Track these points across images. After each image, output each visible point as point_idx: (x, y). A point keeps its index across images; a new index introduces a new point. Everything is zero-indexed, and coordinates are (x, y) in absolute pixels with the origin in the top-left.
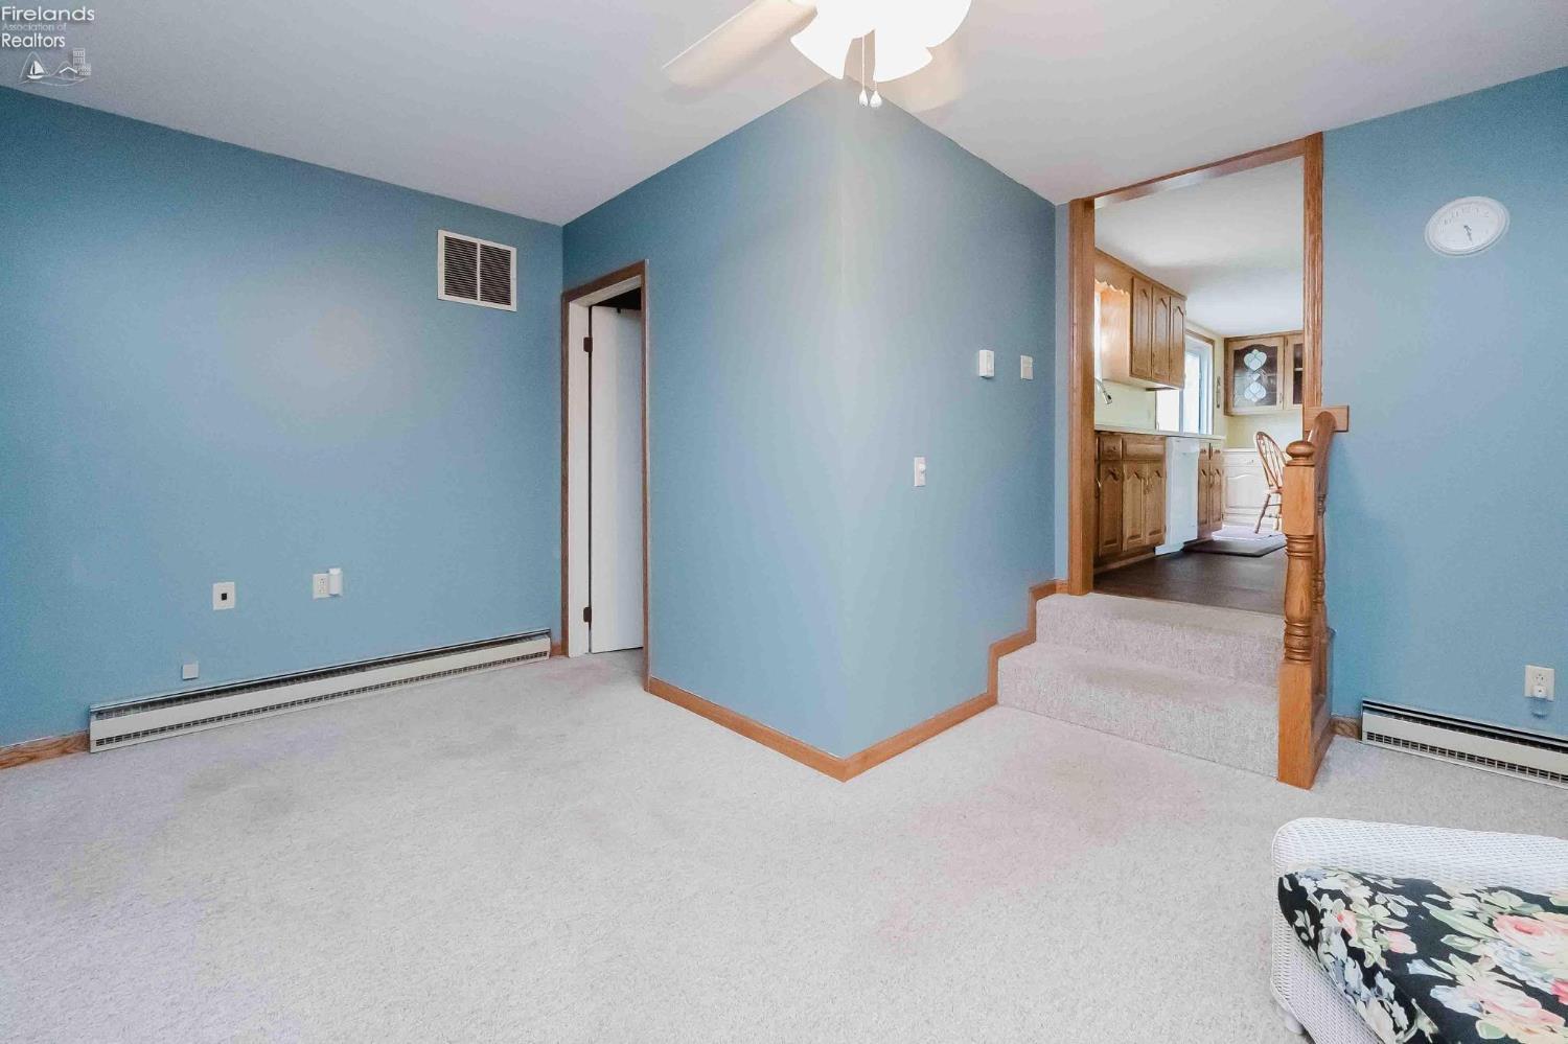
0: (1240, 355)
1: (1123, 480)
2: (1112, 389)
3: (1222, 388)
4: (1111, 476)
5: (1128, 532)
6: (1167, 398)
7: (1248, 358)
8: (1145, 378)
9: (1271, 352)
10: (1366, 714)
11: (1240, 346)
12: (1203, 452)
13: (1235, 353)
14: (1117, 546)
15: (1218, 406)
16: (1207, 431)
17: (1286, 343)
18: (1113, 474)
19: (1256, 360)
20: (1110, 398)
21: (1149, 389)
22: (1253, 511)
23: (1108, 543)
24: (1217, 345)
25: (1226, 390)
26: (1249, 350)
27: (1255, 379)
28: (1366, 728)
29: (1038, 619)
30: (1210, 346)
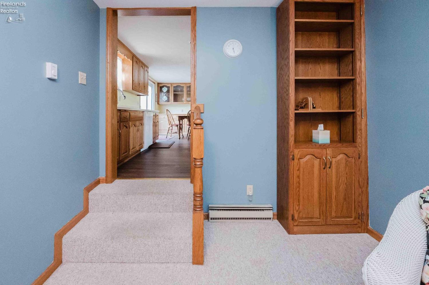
0: (161, 88)
1: (129, 128)
2: (126, 94)
3: (157, 96)
4: (125, 127)
5: (131, 147)
6: (143, 98)
7: (163, 89)
8: (137, 91)
9: (168, 87)
10: (210, 211)
11: (161, 85)
12: (154, 116)
13: (160, 87)
14: (127, 154)
15: (156, 102)
16: (153, 109)
17: (172, 86)
18: (126, 127)
19: (165, 90)
20: (125, 97)
21: (138, 95)
22: (165, 131)
23: (124, 153)
24: (156, 84)
25: (158, 97)
26: (163, 87)
27: (165, 95)
28: (210, 216)
29: (90, 201)
30: (154, 84)
